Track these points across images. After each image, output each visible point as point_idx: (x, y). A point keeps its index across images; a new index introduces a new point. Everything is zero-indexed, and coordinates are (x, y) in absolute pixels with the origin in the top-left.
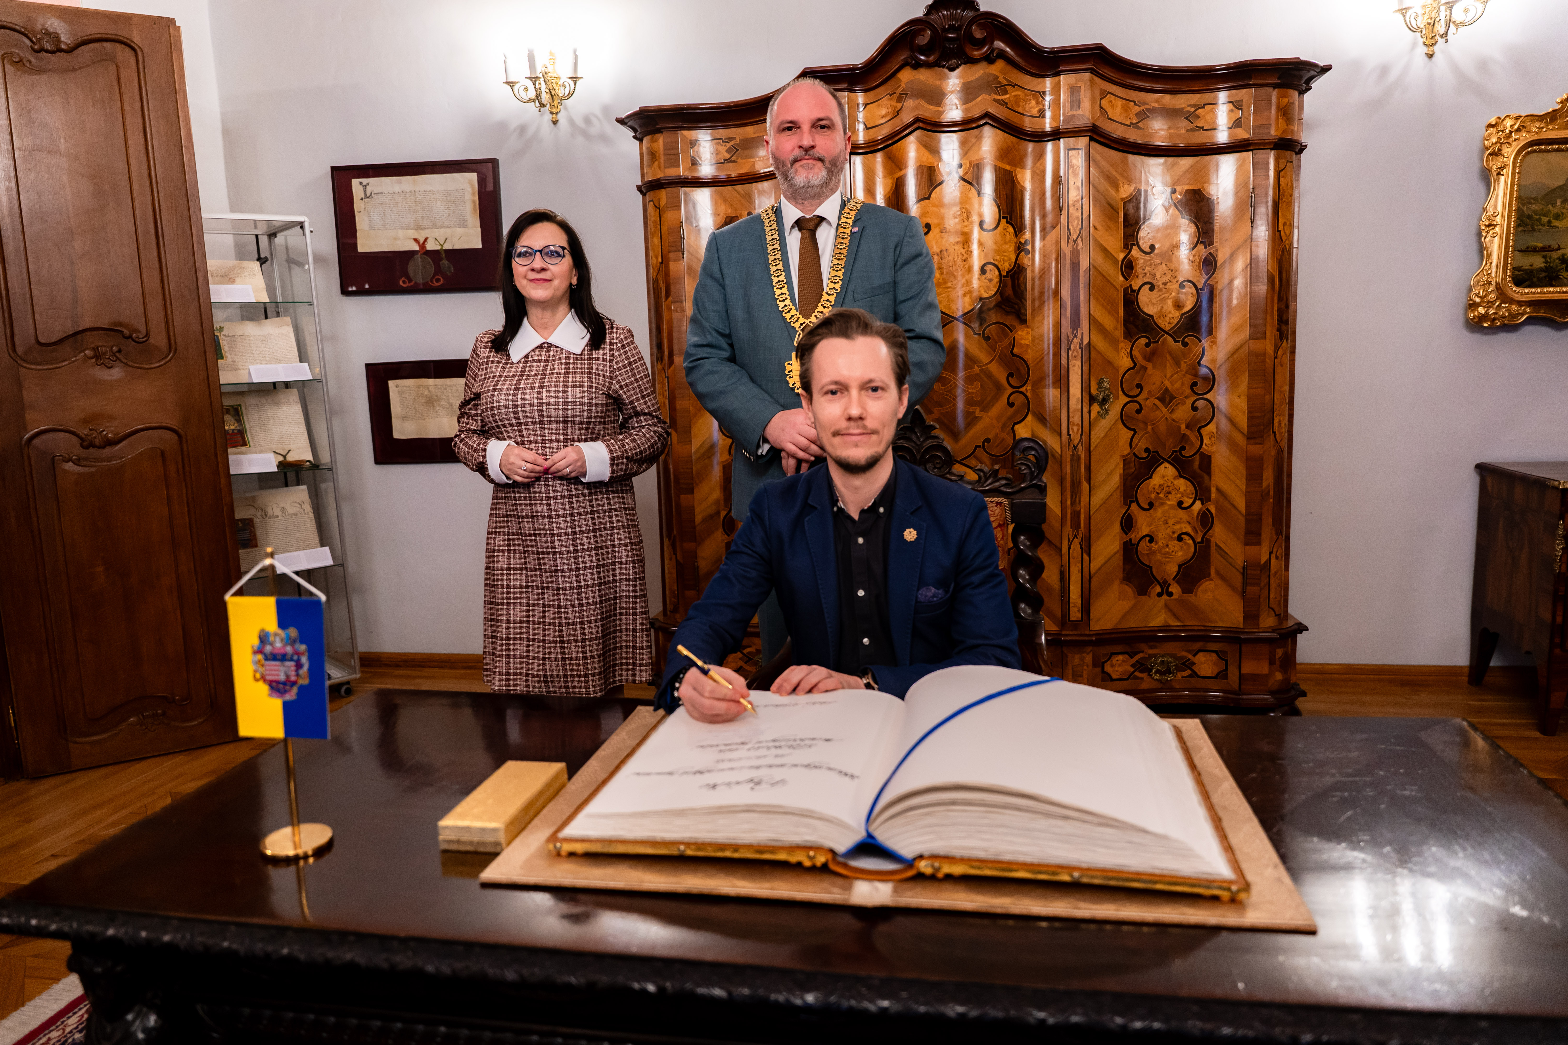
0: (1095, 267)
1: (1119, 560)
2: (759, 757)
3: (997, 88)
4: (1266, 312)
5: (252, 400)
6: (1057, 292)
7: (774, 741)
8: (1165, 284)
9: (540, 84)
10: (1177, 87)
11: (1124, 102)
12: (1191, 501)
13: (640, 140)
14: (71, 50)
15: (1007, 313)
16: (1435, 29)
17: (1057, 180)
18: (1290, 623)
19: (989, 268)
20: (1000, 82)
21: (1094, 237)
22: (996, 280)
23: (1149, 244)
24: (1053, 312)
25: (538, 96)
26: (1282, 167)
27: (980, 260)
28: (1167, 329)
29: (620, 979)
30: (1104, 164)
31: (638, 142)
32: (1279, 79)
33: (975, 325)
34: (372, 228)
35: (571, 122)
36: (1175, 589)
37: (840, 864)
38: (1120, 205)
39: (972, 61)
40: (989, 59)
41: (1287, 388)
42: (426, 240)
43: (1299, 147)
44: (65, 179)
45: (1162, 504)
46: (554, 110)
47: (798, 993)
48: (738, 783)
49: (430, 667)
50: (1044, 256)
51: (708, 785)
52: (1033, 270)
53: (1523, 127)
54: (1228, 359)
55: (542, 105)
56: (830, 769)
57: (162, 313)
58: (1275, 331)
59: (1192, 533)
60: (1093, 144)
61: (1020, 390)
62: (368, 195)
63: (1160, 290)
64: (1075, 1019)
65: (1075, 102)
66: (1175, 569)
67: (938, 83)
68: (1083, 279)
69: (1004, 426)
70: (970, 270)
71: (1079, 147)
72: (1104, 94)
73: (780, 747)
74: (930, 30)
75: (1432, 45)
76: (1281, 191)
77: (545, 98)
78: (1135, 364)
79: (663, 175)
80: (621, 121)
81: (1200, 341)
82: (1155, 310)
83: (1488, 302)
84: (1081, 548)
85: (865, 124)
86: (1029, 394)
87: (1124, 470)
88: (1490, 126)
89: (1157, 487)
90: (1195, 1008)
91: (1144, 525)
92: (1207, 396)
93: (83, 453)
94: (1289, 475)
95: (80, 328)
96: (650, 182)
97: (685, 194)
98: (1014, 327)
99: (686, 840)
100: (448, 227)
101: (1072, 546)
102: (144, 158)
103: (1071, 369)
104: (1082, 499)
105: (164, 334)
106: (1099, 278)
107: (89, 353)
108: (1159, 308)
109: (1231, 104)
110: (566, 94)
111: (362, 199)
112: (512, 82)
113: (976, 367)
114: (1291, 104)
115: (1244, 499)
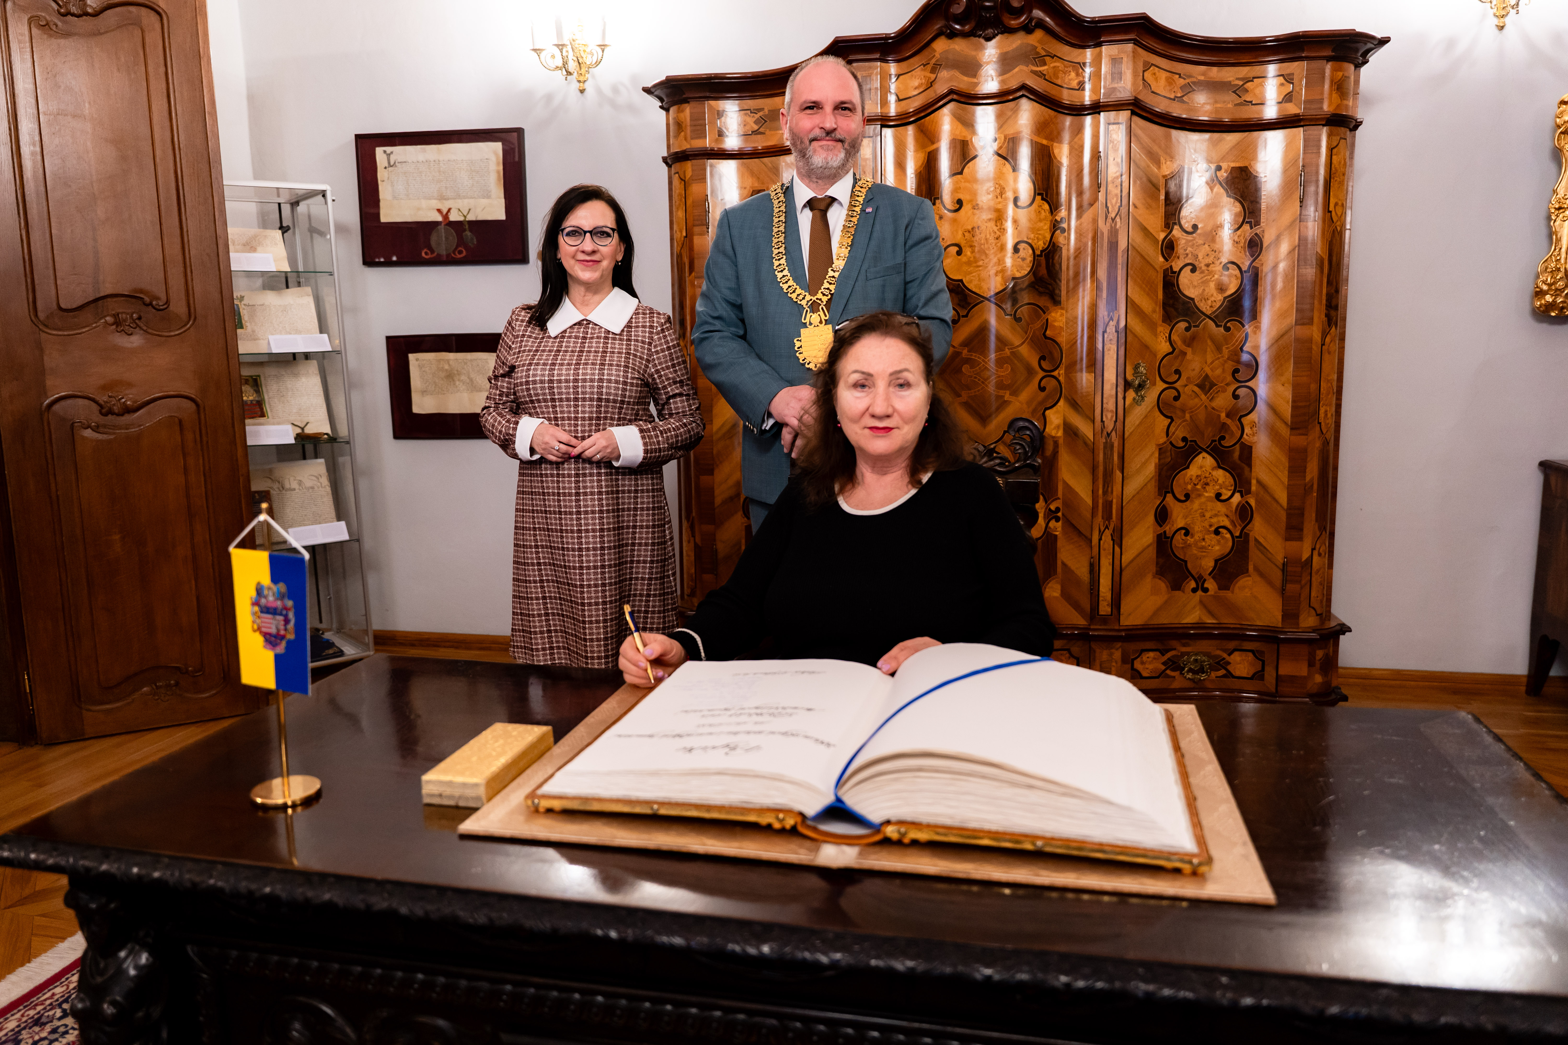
0: (1134, 248)
1: (1152, 553)
2: (739, 724)
3: (1034, 59)
4: (1313, 297)
5: (270, 371)
6: (1093, 273)
7: (757, 708)
8: (1208, 265)
9: (568, 52)
10: (1225, 60)
11: (1168, 74)
12: (1230, 493)
13: (667, 110)
14: (97, 14)
15: (1041, 294)
17: (1096, 156)
18: (1333, 624)
19: (1022, 246)
20: (1038, 53)
21: (1133, 216)
22: (1030, 259)
23: (1192, 223)
24: (1089, 294)
25: (565, 64)
26: (1335, 144)
27: (1013, 238)
28: (1209, 313)
29: (584, 926)
30: (1146, 139)
31: (664, 113)
32: (1333, 51)
33: (1008, 306)
34: (394, 197)
35: (599, 91)
36: (1211, 584)
37: (809, 827)
38: (1162, 182)
39: (1010, 31)
40: (1028, 29)
41: (1335, 377)
42: (449, 210)
43: (1354, 123)
44: (89, 144)
45: (1200, 496)
46: (582, 79)
47: (754, 943)
48: (714, 748)
49: (445, 647)
50: (1080, 235)
51: (685, 748)
52: (1068, 250)
54: (1272, 344)
55: (569, 73)
56: (806, 737)
57: (183, 280)
58: (1323, 316)
59: (1230, 527)
60: (1135, 118)
61: (1052, 374)
62: (392, 163)
63: (1202, 272)
64: (1021, 976)
65: (1117, 75)
66: (1212, 564)
67: (974, 53)
68: (1121, 259)
69: (1034, 412)
70: (1002, 248)
71: (1120, 121)
72: (1147, 66)
73: (761, 714)
75: (1503, 16)
76: (1333, 169)
77: (572, 66)
78: (1174, 349)
79: (688, 147)
80: (647, 90)
81: (1243, 326)
82: (1197, 293)
84: (1113, 540)
85: (897, 95)
86: (1061, 379)
87: (1159, 459)
89: (1194, 478)
90: (1141, 970)
91: (1179, 517)
92: (1249, 384)
93: (102, 420)
94: (1336, 469)
95: (102, 294)
96: (676, 153)
97: (711, 166)
98: (1048, 309)
99: (660, 800)
100: (472, 198)
101: (1103, 538)
102: (168, 124)
103: (1106, 353)
104: (1114, 489)
105: (183, 303)
106: (1138, 259)
107: (109, 319)
108: (1201, 291)
109: (1282, 78)
110: (594, 62)
111: (385, 168)
112: (539, 50)
113: (1007, 350)
114: (1345, 78)
115: (1286, 492)
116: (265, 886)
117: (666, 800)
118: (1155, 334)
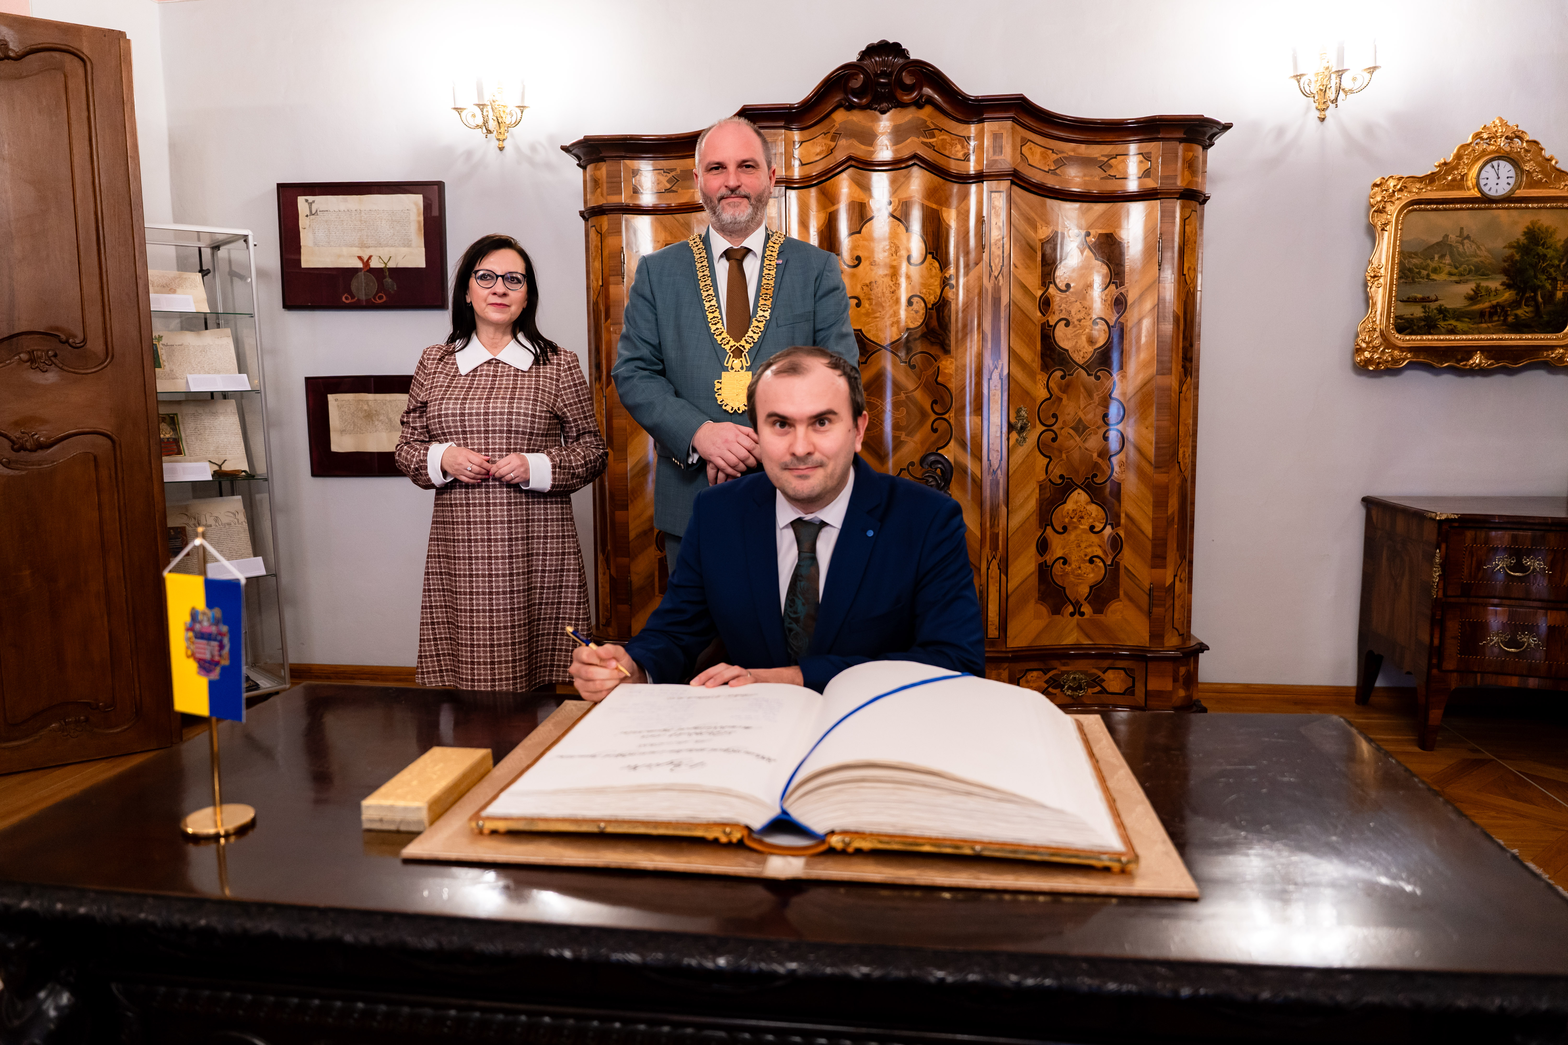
0: (1015, 303)
1: (1034, 581)
2: (680, 743)
3: (925, 131)
4: (1172, 350)
5: (189, 410)
6: (979, 326)
7: (696, 728)
8: (1080, 320)
9: (487, 111)
10: (1091, 138)
11: (1043, 149)
12: (1102, 526)
13: (584, 168)
14: (18, 58)
15: (932, 343)
16: (1327, 96)
17: (980, 220)
18: (1193, 643)
19: (915, 300)
20: (928, 127)
21: (1014, 274)
22: (922, 312)
23: (1065, 283)
24: (976, 345)
25: (485, 123)
26: (1187, 215)
27: (907, 292)
28: (1081, 363)
29: (537, 946)
30: (1023, 206)
31: (581, 170)
32: (1185, 134)
33: (902, 354)
34: (316, 244)
35: (518, 149)
36: (1086, 609)
37: (755, 840)
38: (1039, 245)
39: (902, 105)
40: (918, 104)
41: (1191, 422)
42: (370, 257)
43: (1203, 198)
44: (7, 184)
45: (1075, 528)
46: (501, 137)
47: (710, 956)
48: (658, 765)
50: (967, 290)
51: (629, 766)
52: (957, 304)
53: (1405, 187)
54: (1137, 392)
55: (489, 132)
56: (748, 753)
57: (100, 319)
58: (1180, 367)
59: (1103, 556)
60: (1014, 188)
61: (944, 416)
62: (313, 212)
63: (1075, 326)
64: (972, 977)
65: (998, 148)
66: (1087, 590)
67: (870, 124)
68: (1003, 314)
70: (897, 301)
71: (1001, 190)
72: (1025, 141)
73: (701, 733)
74: (863, 74)
75: (1324, 110)
76: (1186, 238)
77: (492, 125)
78: (1051, 395)
79: (605, 202)
80: (565, 149)
81: (1111, 375)
82: (1070, 345)
83: (1374, 347)
84: (999, 568)
85: (800, 160)
86: (952, 421)
87: (1040, 495)
88: (1375, 185)
89: (1070, 512)
91: (1058, 547)
92: (1119, 427)
93: (14, 455)
94: (1193, 503)
95: (16, 331)
96: (593, 208)
97: (627, 221)
98: (939, 357)
99: (607, 818)
100: (392, 246)
101: (991, 567)
102: (89, 166)
103: (991, 397)
104: (1000, 522)
105: (101, 341)
106: (1019, 313)
107: (24, 356)
108: (1074, 343)
109: (1141, 156)
110: (513, 123)
111: (307, 216)
112: (460, 109)
113: (902, 394)
114: (1195, 158)
115: (1151, 524)
117: (613, 818)
118: (1035, 382)
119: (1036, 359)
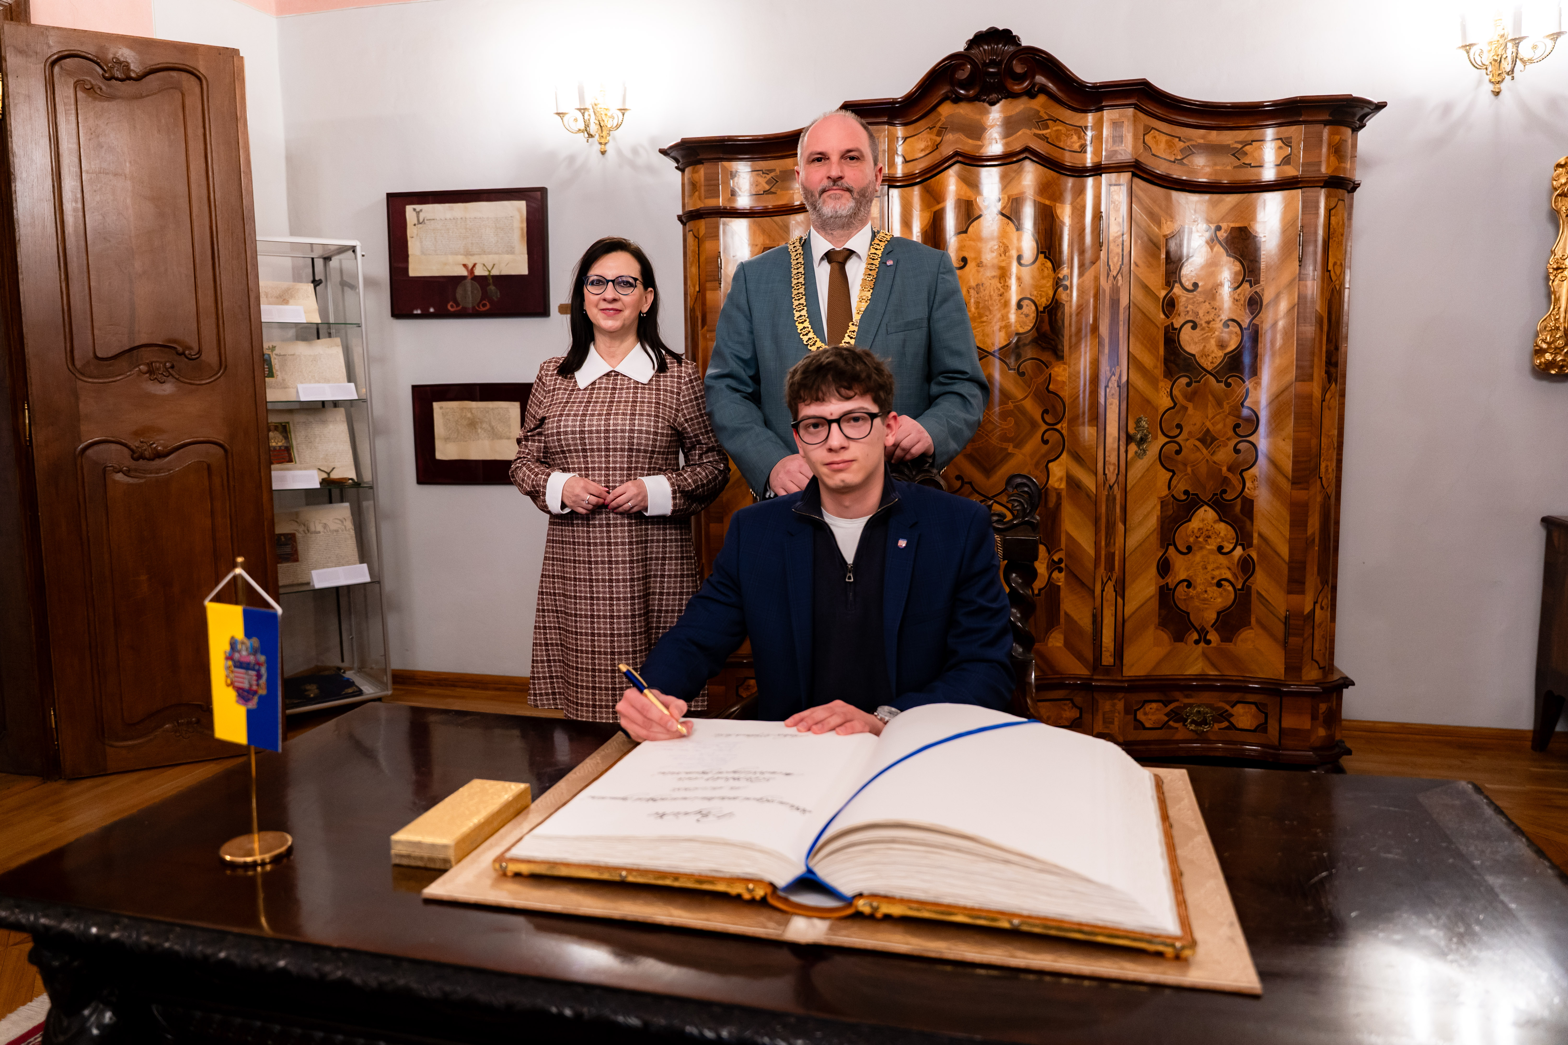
0: (1135, 304)
1: (1154, 604)
2: (714, 789)
3: (1037, 122)
4: (1313, 354)
5: (299, 418)
6: (1095, 328)
7: (734, 772)
8: (1208, 323)
9: (589, 115)
10: (1223, 123)
11: (1168, 138)
12: (1231, 546)
13: (682, 171)
14: (139, 78)
15: (1044, 349)
16: (1502, 66)
17: (1098, 216)
18: (1336, 677)
19: (1025, 303)
20: (1041, 117)
21: (1134, 274)
22: (1033, 315)
23: (1193, 281)
24: (1091, 349)
25: (587, 127)
26: (1333, 205)
27: (1017, 295)
28: (1209, 369)
30: (1146, 199)
31: (679, 173)
32: (1329, 116)
33: (1012, 361)
34: (423, 253)
35: (619, 153)
36: (1213, 636)
37: (779, 898)
38: (1163, 242)
39: (1013, 95)
40: (1031, 94)
41: (1336, 432)
42: (474, 265)
43: (1352, 185)
44: (129, 201)
45: (1201, 548)
46: (603, 141)
48: (686, 814)
49: (462, 687)
50: (1082, 292)
51: (657, 813)
52: (1071, 307)
54: (1273, 400)
55: (591, 136)
56: (782, 803)
57: (215, 331)
58: (1323, 373)
59: (1232, 580)
60: (1136, 180)
61: (1055, 427)
62: (421, 220)
63: (1203, 329)
65: (1118, 139)
66: (1214, 616)
67: (978, 117)
68: (1122, 316)
69: (1037, 464)
70: (1006, 304)
71: (1121, 182)
72: (1148, 130)
73: (739, 779)
74: (971, 64)
75: (1498, 82)
76: (1332, 230)
77: (593, 128)
78: (1175, 404)
79: (702, 206)
80: (663, 152)
81: (1244, 382)
82: (1198, 349)
83: (1556, 348)
84: (1115, 591)
85: (904, 157)
86: (1064, 432)
87: (1161, 512)
88: (1560, 166)
89: (1196, 531)
91: (1181, 568)
92: (1250, 439)
93: (133, 464)
94: (1337, 523)
95: (137, 344)
96: (691, 212)
97: (724, 224)
98: (1051, 363)
99: (629, 866)
100: (496, 253)
101: (1106, 588)
102: (204, 182)
103: (1108, 407)
104: (1117, 540)
105: (215, 352)
106: (1139, 315)
107: (143, 368)
108: (1202, 348)
109: (1280, 141)
110: (615, 125)
111: (415, 225)
112: (562, 113)
113: (1010, 403)
114: (1343, 142)
115: (1288, 545)
116: (220, 951)
117: (635, 867)
118: (1157, 389)
119: (1159, 364)
